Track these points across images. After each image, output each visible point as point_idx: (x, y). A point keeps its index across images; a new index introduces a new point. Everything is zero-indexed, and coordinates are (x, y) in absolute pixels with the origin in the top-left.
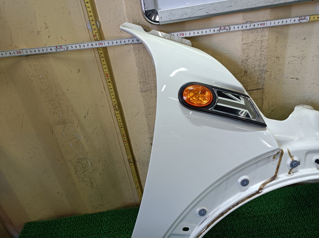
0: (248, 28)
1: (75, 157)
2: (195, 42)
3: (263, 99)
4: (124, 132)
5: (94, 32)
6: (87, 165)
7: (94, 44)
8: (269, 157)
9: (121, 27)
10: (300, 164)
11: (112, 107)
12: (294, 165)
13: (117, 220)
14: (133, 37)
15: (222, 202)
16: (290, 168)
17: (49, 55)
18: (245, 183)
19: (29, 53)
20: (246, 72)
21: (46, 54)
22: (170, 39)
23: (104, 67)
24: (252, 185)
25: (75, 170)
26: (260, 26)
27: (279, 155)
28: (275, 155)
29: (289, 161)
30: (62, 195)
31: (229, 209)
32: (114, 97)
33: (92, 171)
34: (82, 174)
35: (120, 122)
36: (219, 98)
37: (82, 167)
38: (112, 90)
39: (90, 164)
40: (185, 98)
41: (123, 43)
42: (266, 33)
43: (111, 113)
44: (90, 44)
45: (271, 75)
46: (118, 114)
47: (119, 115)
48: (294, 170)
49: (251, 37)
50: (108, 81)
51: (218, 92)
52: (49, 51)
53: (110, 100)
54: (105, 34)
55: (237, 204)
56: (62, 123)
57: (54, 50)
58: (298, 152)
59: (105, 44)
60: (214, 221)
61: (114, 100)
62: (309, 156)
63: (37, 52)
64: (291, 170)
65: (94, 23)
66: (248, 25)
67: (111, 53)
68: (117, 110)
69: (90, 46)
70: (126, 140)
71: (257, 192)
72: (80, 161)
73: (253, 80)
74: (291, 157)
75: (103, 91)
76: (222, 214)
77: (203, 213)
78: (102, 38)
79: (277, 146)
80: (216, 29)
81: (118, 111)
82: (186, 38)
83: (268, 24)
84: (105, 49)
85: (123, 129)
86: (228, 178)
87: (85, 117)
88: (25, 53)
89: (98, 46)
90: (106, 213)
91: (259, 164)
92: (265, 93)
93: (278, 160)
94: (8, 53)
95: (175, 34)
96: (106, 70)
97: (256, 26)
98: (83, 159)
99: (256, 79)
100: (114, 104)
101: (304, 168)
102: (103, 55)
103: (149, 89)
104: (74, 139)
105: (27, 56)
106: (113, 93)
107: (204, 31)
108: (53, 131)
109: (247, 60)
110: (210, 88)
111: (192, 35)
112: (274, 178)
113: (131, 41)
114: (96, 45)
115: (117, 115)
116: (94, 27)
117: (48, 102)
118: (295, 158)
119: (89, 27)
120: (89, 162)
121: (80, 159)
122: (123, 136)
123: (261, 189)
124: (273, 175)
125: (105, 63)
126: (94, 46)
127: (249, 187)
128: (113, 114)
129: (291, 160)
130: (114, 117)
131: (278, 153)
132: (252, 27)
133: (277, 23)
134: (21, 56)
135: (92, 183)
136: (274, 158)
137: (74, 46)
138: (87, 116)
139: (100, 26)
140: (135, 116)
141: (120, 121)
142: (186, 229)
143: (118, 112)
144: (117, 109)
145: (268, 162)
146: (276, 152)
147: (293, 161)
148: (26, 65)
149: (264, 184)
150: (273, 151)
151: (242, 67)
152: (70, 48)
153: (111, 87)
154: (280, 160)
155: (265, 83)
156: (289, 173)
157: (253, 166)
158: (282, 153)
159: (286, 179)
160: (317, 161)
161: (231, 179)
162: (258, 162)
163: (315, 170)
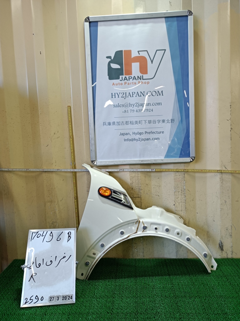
0: (131, 171)
1: (51, 221)
2: (110, 173)
3: (141, 202)
4: (77, 211)
5: (73, 166)
7: (71, 170)
8: (134, 222)
9: (82, 165)
10: (147, 228)
11: (74, 197)
12: (145, 228)
14: (87, 169)
15: (112, 242)
16: (143, 230)
17: (54, 172)
18: (122, 233)
19: (47, 170)
20: (132, 189)
21: (53, 171)
22: (101, 171)
23: (74, 179)
24: (125, 235)
26: (136, 171)
27: (138, 222)
28: (136, 222)
29: (143, 226)
31: (114, 244)
32: (75, 193)
36: (114, 194)
38: (75, 190)
39: (57, 226)
40: (101, 192)
41: (82, 171)
42: (140, 174)
44: (70, 170)
45: (144, 192)
47: (76, 202)
48: (145, 230)
49: (133, 174)
50: (74, 185)
51: (114, 192)
52: (54, 170)
53: (74, 195)
54: (77, 167)
55: (118, 242)
56: (51, 202)
57: (56, 170)
58: (147, 223)
59: (76, 170)
60: (107, 250)
61: (75, 194)
62: (152, 225)
63: (50, 170)
64: (143, 231)
65: (73, 162)
66: (131, 170)
67: (78, 174)
69: (70, 171)
70: (77, 215)
71: (127, 238)
74: (144, 224)
75: (71, 190)
76: (111, 247)
77: (103, 246)
78: (75, 168)
79: (137, 218)
80: (118, 170)
82: (107, 172)
83: (139, 170)
84: (76, 172)
85: (77, 209)
86: (115, 229)
87: (61, 200)
88: (45, 170)
89: (73, 171)
91: (129, 225)
92: (142, 199)
93: (138, 225)
94: (39, 170)
95: (103, 170)
96: (74, 181)
97: (134, 170)
101: (149, 231)
102: (74, 175)
104: (54, 210)
105: (45, 171)
106: (75, 191)
107: (114, 170)
108: (46, 205)
109: (132, 183)
110: (110, 190)
111: (109, 171)
112: (136, 232)
113: (85, 170)
114: (72, 170)
115: (75, 202)
116: (73, 164)
117: (48, 191)
118: (145, 225)
119: (71, 164)
120: (57, 225)
121: (54, 222)
122: (76, 213)
123: (128, 237)
125: (74, 178)
126: (72, 171)
127: (124, 236)
128: (74, 202)
130: (74, 203)
131: (137, 221)
132: (133, 170)
133: (142, 170)
134: (43, 171)
136: (136, 224)
137: (64, 170)
139: (76, 164)
140: (83, 203)
141: (76, 205)
142: (94, 254)
143: (76, 200)
145: (133, 225)
146: (136, 221)
147: (144, 226)
148: (44, 174)
149: (130, 235)
150: (135, 220)
151: (131, 186)
152: (62, 170)
153: (75, 188)
154: (139, 225)
155: (141, 195)
156: (143, 232)
157: (127, 226)
158: (139, 222)
159: (140, 234)
160: (156, 229)
161: (116, 230)
162: (128, 224)
163: (154, 232)
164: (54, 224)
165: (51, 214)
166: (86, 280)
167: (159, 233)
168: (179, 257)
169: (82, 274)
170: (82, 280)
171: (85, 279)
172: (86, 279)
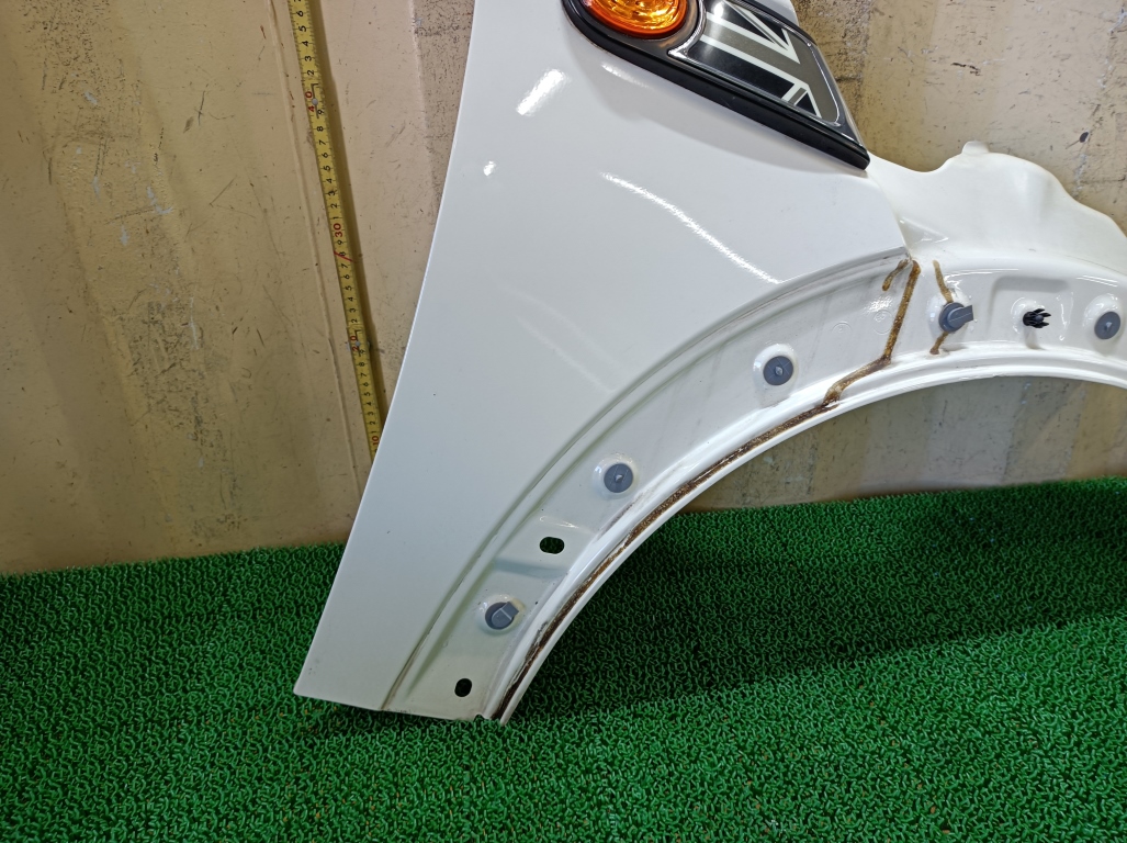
1: (135, 299)
4: (338, 212)
6: (184, 340)
8: (872, 279)
10: (971, 318)
11: (300, 102)
12: (954, 319)
13: (290, 576)
15: (691, 445)
16: (939, 333)
18: (779, 372)
24: (802, 386)
25: (136, 356)
27: (905, 278)
28: (891, 275)
29: (937, 303)
30: (75, 475)
31: (717, 465)
32: (309, 51)
33: (202, 368)
34: (163, 379)
35: (327, 168)
37: (162, 345)
38: (305, 20)
39: (196, 335)
43: (295, 129)
45: (888, 31)
46: (320, 129)
47: (324, 136)
48: (950, 340)
53: (294, 72)
55: (747, 447)
56: (93, 133)
58: (970, 278)
60: (657, 512)
61: (310, 65)
62: (1005, 296)
64: (940, 341)
68: (319, 112)
70: (344, 248)
71: (821, 408)
72: (158, 317)
73: (827, 39)
74: (945, 289)
75: (269, 26)
76: (690, 485)
77: (619, 480)
79: (900, 242)
81: (322, 117)
85: (336, 199)
86: (722, 345)
87: (189, 124)
90: (248, 554)
91: (836, 301)
92: (865, 100)
93: (899, 298)
98: (169, 307)
99: (838, 38)
100: (308, 84)
101: (983, 337)
103: (448, 23)
104: (138, 211)
106: (307, 36)
108: (54, 168)
112: (884, 361)
115: (319, 135)
117: (40, 28)
118: (959, 297)
120: (193, 326)
121: (159, 305)
122: (335, 230)
123: (833, 396)
124: (879, 355)
127: (790, 390)
128: (303, 136)
129: (944, 302)
130: (306, 148)
131: (901, 267)
135: (199, 422)
136: (885, 287)
138: (196, 122)
140: (388, 144)
141: (329, 162)
142: (552, 545)
143: (321, 121)
144: (320, 106)
145: (864, 302)
146: (893, 264)
147: (951, 306)
149: (845, 382)
150: (886, 256)
153: (302, 6)
154: (907, 299)
155: (867, 57)
156: (934, 351)
157: (814, 310)
158: (915, 273)
159: (915, 368)
160: (1034, 319)
161: (730, 352)
162: (829, 294)
163: (1021, 350)
164: (166, 322)
165: (125, 239)
166: (503, 721)
167: (1050, 350)
168: (1020, 476)
169: (463, 688)
170: (466, 726)
171: (487, 716)
172: (498, 714)
